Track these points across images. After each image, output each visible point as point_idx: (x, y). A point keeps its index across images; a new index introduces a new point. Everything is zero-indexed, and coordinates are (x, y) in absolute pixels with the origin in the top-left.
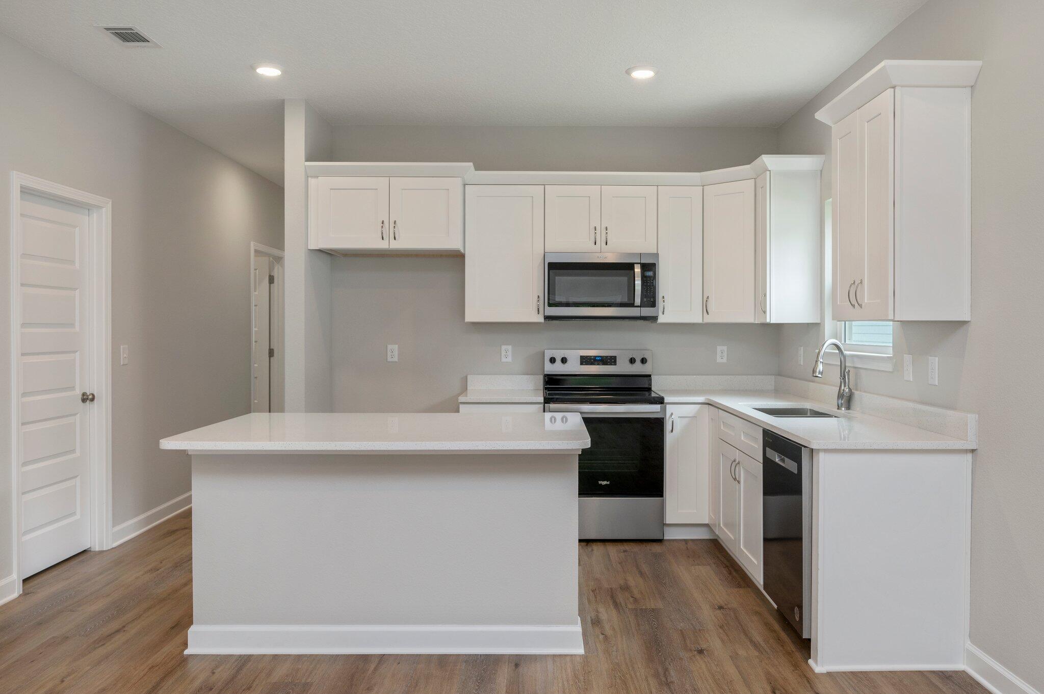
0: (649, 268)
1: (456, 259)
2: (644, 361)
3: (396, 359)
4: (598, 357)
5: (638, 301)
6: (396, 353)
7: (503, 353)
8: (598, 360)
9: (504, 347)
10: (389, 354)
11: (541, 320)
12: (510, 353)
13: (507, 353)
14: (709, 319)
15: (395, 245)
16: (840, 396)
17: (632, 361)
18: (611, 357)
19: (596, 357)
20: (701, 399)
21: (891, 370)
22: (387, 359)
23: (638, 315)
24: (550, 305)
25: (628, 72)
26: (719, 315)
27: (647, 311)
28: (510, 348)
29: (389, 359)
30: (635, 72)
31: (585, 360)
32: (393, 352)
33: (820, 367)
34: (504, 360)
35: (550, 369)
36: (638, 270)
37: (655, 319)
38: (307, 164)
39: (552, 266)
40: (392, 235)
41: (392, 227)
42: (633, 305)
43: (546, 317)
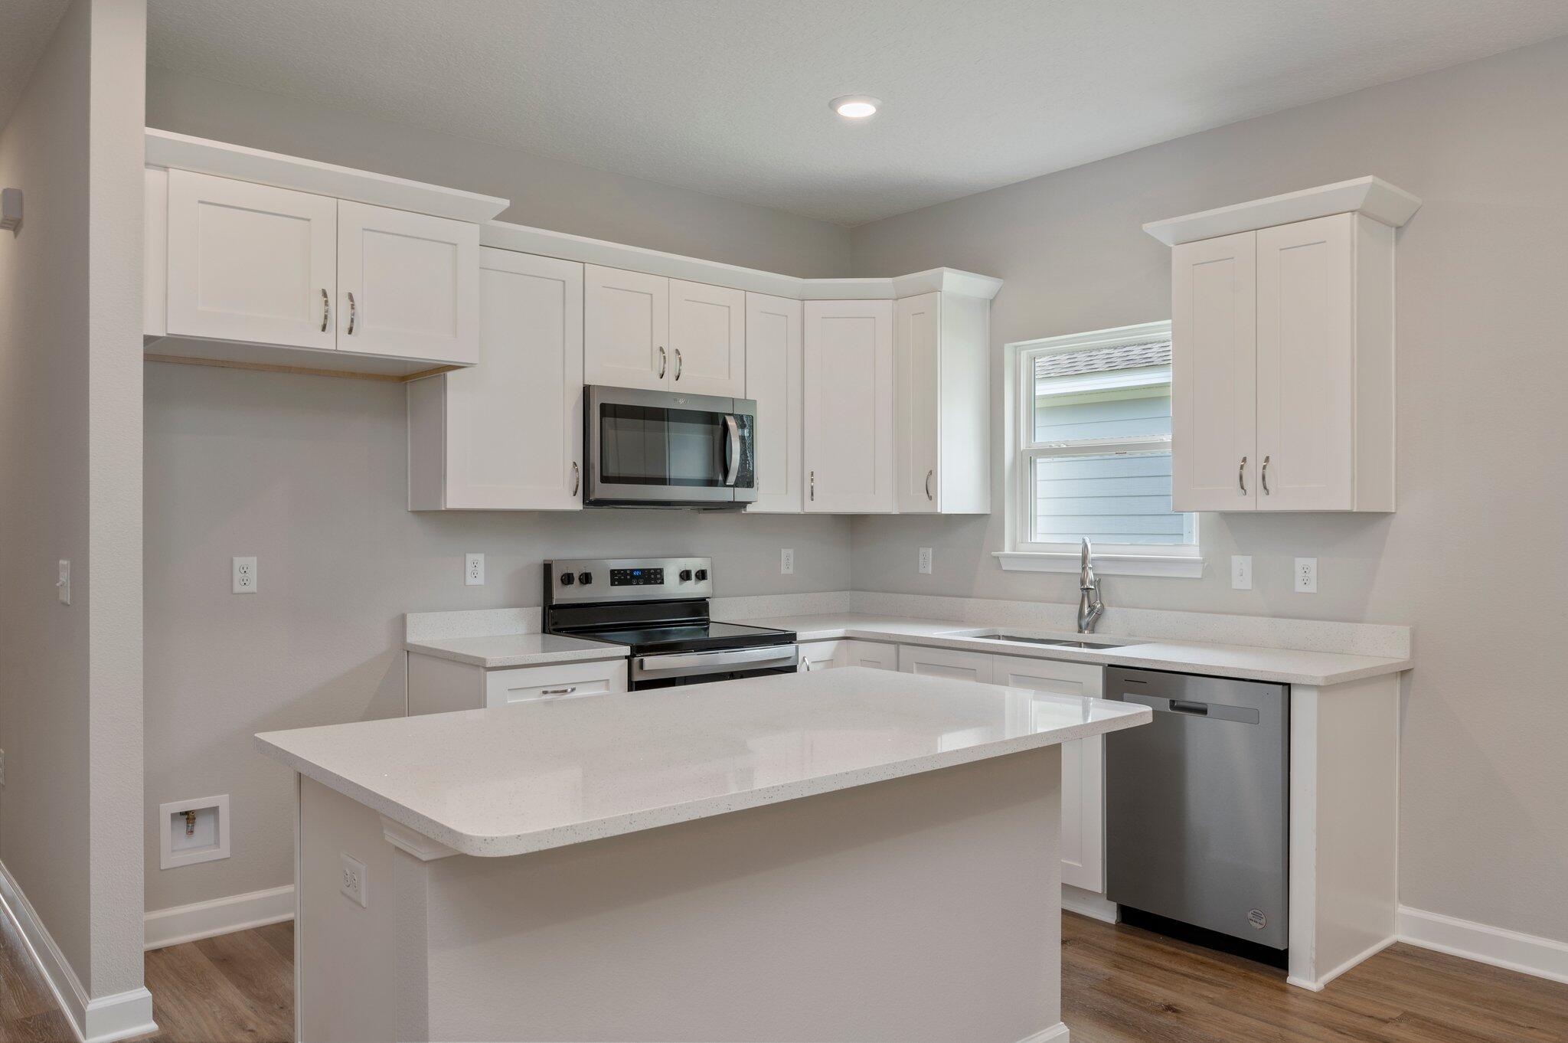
0: (747, 424)
2: (704, 576)
3: (253, 587)
4: (637, 570)
5: (728, 477)
6: (253, 574)
7: (469, 568)
8: (637, 577)
9: (470, 557)
10: (237, 576)
11: (576, 504)
12: (482, 568)
13: (477, 568)
17: (685, 576)
18: (655, 570)
19: (632, 571)
20: (839, 632)
21: (1200, 577)
22: (232, 586)
23: (725, 500)
24: (605, 479)
25: (833, 105)
27: (741, 494)
28: (480, 558)
29: (240, 588)
30: (843, 106)
31: (620, 577)
32: (247, 572)
34: (470, 581)
35: (563, 595)
36: (732, 423)
37: (743, 505)
38: (151, 131)
39: (607, 410)
40: (344, 324)
41: (344, 304)
42: (725, 485)
43: (587, 501)
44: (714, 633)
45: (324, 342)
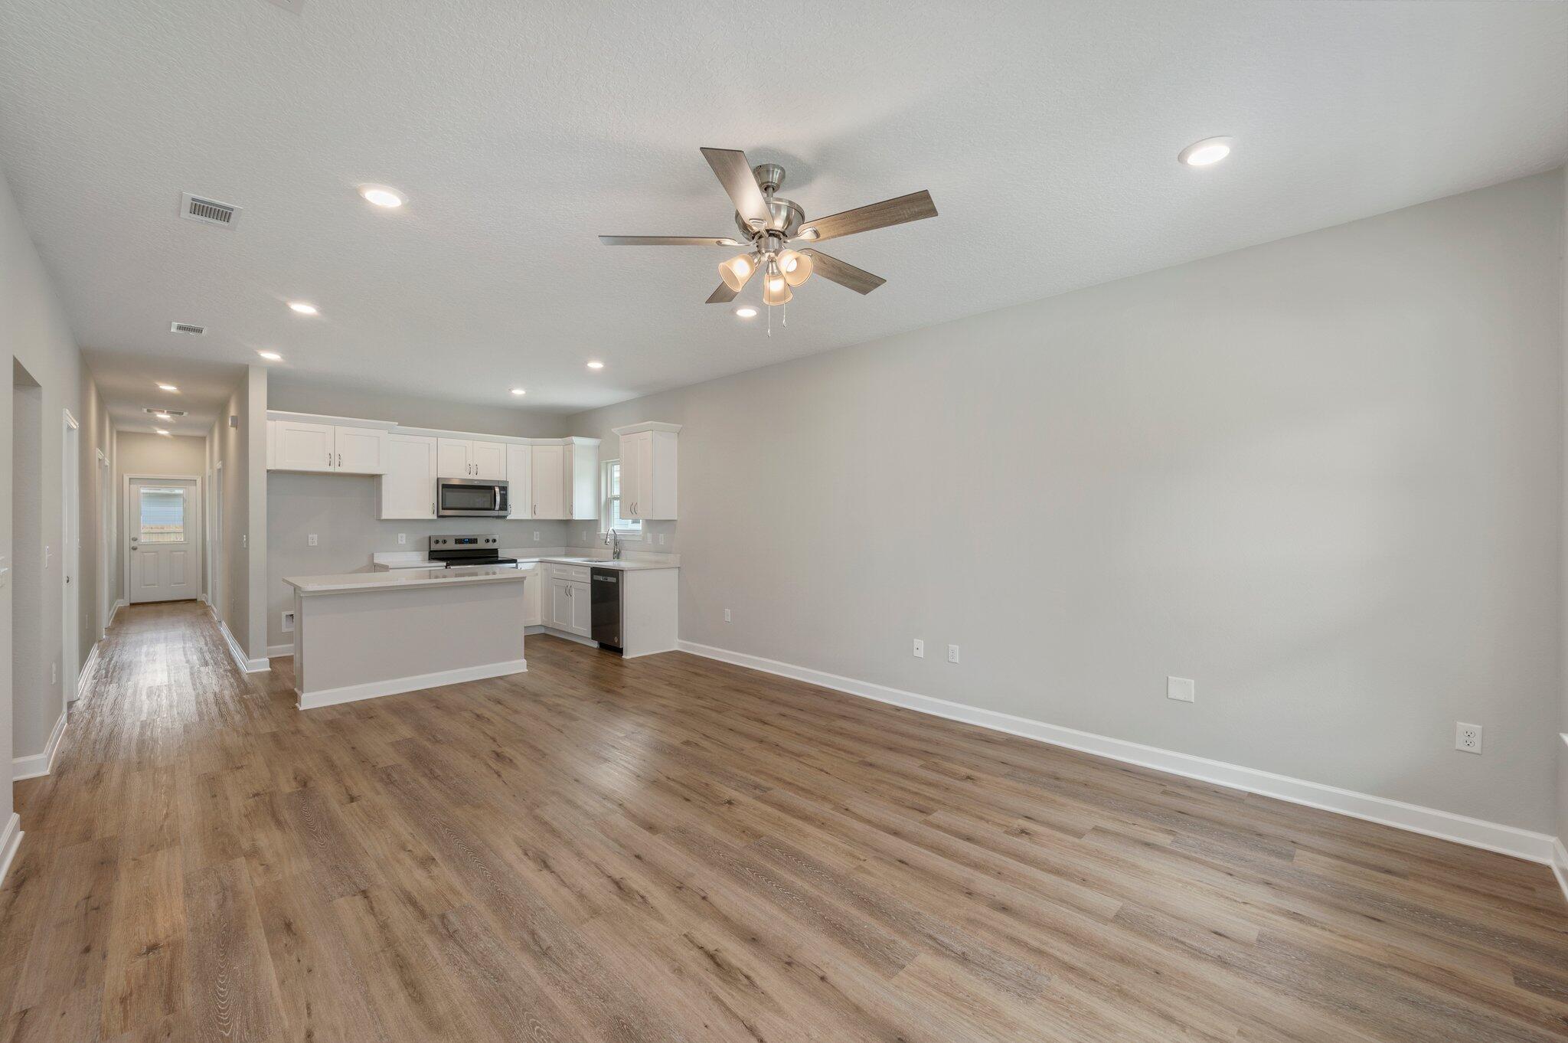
0: (504, 489)
1: (375, 478)
2: (494, 541)
3: (316, 544)
4: (466, 539)
5: (497, 507)
6: (317, 540)
7: (398, 537)
8: (467, 541)
9: (400, 535)
10: (311, 540)
11: (436, 517)
12: (404, 538)
13: (402, 538)
14: (535, 517)
15: (338, 470)
16: (614, 553)
17: (487, 541)
18: (475, 539)
19: (464, 539)
20: (537, 560)
21: (642, 540)
22: (307, 543)
23: (497, 515)
24: (443, 509)
26: (542, 515)
27: (502, 513)
28: (404, 535)
29: (311, 545)
31: (459, 541)
32: (314, 539)
33: (608, 540)
34: (400, 542)
35: (434, 547)
36: (497, 490)
37: (506, 517)
38: (269, 411)
39: (444, 486)
40: (337, 463)
41: (337, 458)
42: (494, 510)
43: (439, 516)
44: (499, 559)
45: (331, 469)
